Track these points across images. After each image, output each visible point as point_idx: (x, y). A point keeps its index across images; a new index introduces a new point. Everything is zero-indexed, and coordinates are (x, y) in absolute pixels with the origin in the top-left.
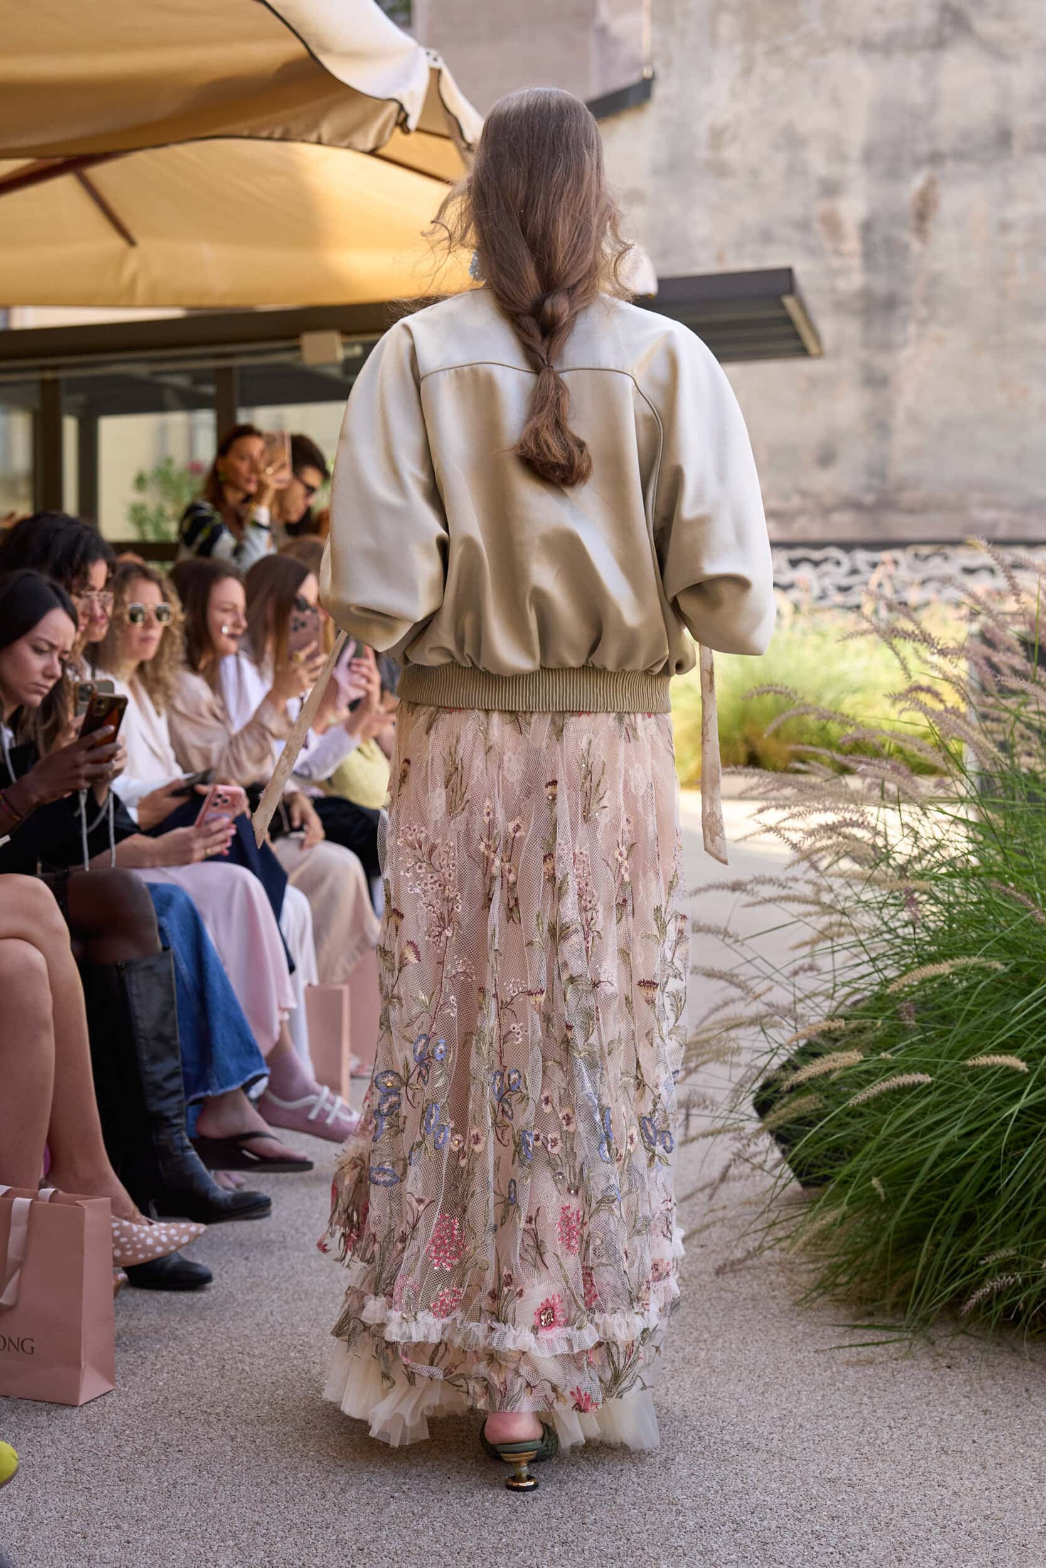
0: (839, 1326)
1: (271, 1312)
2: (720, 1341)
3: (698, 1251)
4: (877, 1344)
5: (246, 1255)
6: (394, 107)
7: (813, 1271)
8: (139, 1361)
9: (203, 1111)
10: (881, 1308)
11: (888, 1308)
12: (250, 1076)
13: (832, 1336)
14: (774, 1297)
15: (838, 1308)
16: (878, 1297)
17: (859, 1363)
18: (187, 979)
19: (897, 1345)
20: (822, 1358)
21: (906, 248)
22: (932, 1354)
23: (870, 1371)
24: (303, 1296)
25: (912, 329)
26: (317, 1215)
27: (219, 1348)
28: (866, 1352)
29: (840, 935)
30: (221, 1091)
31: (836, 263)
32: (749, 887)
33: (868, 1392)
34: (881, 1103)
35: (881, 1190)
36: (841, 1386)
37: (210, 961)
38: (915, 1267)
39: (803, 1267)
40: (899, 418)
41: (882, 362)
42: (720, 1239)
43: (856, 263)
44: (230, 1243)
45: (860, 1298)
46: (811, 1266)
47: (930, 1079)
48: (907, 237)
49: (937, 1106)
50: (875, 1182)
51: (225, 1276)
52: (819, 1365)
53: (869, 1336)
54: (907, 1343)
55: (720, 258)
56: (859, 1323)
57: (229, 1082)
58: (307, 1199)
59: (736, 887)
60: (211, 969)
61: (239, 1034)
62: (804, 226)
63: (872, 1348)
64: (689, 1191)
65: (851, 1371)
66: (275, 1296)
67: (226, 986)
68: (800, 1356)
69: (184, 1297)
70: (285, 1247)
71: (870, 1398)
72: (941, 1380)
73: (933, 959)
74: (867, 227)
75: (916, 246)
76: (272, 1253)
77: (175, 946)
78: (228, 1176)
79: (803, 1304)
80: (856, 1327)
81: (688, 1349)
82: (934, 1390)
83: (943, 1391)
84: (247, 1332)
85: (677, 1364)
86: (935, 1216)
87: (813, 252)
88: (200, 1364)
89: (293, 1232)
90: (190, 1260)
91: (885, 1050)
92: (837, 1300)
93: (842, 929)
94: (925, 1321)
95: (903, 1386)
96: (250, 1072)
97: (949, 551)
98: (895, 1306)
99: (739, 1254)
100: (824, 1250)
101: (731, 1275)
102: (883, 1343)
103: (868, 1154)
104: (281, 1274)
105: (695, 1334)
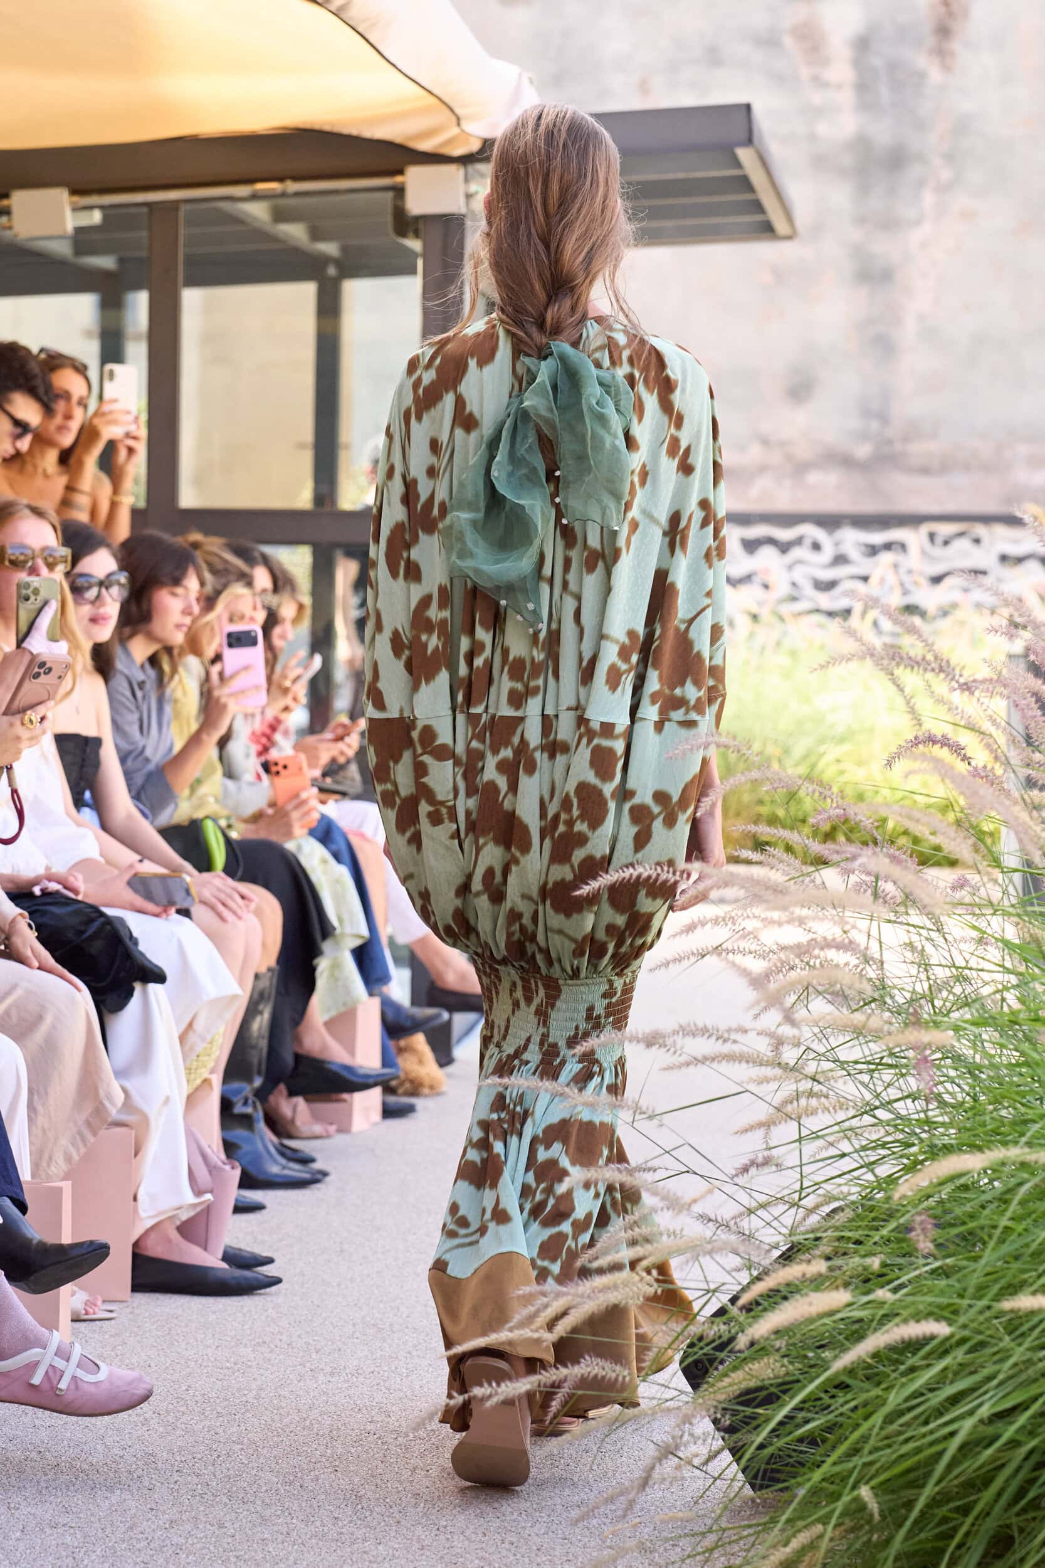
21: (922, 76)
25: (928, 199)
31: (817, 98)
34: (872, 1369)
35: (873, 1504)
40: (908, 332)
41: (883, 247)
43: (846, 97)
47: (948, 1331)
48: (922, 61)
49: (961, 1370)
55: (644, 87)
62: (769, 41)
73: (948, 1149)
74: (863, 44)
75: (935, 75)
86: (952, 1537)
87: (780, 80)
91: (882, 1287)
93: (814, 1102)
97: (980, 530)
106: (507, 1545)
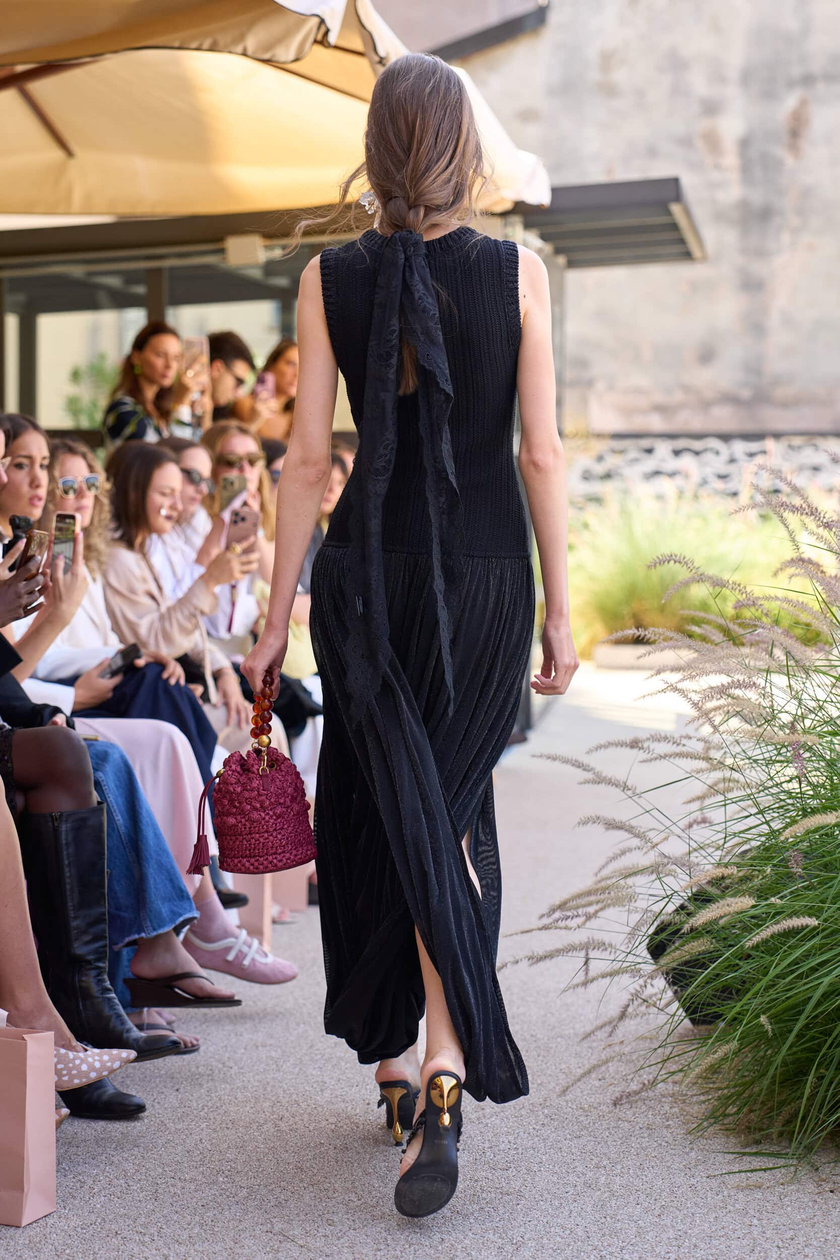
0: (729, 1153)
1: (201, 1140)
2: (619, 1167)
3: (597, 1083)
4: (765, 1170)
5: (177, 1087)
6: (315, 21)
7: (704, 1102)
8: (78, 1185)
9: (137, 953)
10: (768, 1137)
11: (774, 1136)
12: (181, 919)
13: (723, 1163)
14: (668, 1127)
15: (728, 1137)
16: (765, 1126)
17: (748, 1187)
18: (122, 829)
19: (783, 1170)
20: (714, 1183)
21: (780, 163)
22: (816, 1179)
23: (759, 1195)
24: (230, 1126)
25: (786, 238)
26: (243, 1051)
27: (152, 1173)
28: (755, 1177)
29: (730, 790)
30: (155, 934)
31: (716, 176)
32: (646, 745)
33: (757, 1215)
34: (769, 947)
35: (768, 1027)
36: (732, 1208)
37: (144, 813)
38: (801, 1097)
39: (695, 1099)
40: (773, 320)
41: (758, 268)
42: (617, 1072)
43: (734, 176)
44: (161, 1076)
45: (749, 1128)
46: (702, 1098)
47: (816, 923)
48: (780, 152)
49: (822, 949)
50: (763, 1019)
51: (157, 1106)
52: (711, 1189)
53: (757, 1162)
54: (792, 1169)
55: (609, 170)
56: (747, 1150)
57: (160, 927)
58: (232, 1035)
59: (635, 744)
60: (145, 820)
61: (171, 881)
62: (687, 143)
63: (761, 1174)
64: (589, 1028)
65: (740, 1195)
66: (204, 1125)
67: (157, 835)
68: (693, 1181)
69: (117, 1128)
70: (212, 1080)
71: (759, 1220)
72: (826, 1203)
73: (814, 811)
74: (744, 144)
75: (789, 161)
76: (201, 1085)
77: (111, 798)
78: (159, 1014)
79: (696, 1132)
80: (744, 1154)
81: (590, 1174)
82: (819, 1213)
83: (826, 1213)
84: (179, 1159)
85: (579, 1188)
86: (819, 1051)
87: (696, 166)
88: (135, 1188)
89: (220, 1066)
90: (125, 1092)
91: (774, 896)
92: (727, 1130)
93: (731, 785)
94: (809, 1149)
95: (789, 1209)
96: (181, 915)
97: (819, 442)
98: (781, 1134)
99: (634, 1087)
100: (714, 1083)
101: (628, 1106)
102: (771, 1169)
103: (757, 993)
104: (210, 1104)
105: (596, 1160)
106: (541, 1058)
